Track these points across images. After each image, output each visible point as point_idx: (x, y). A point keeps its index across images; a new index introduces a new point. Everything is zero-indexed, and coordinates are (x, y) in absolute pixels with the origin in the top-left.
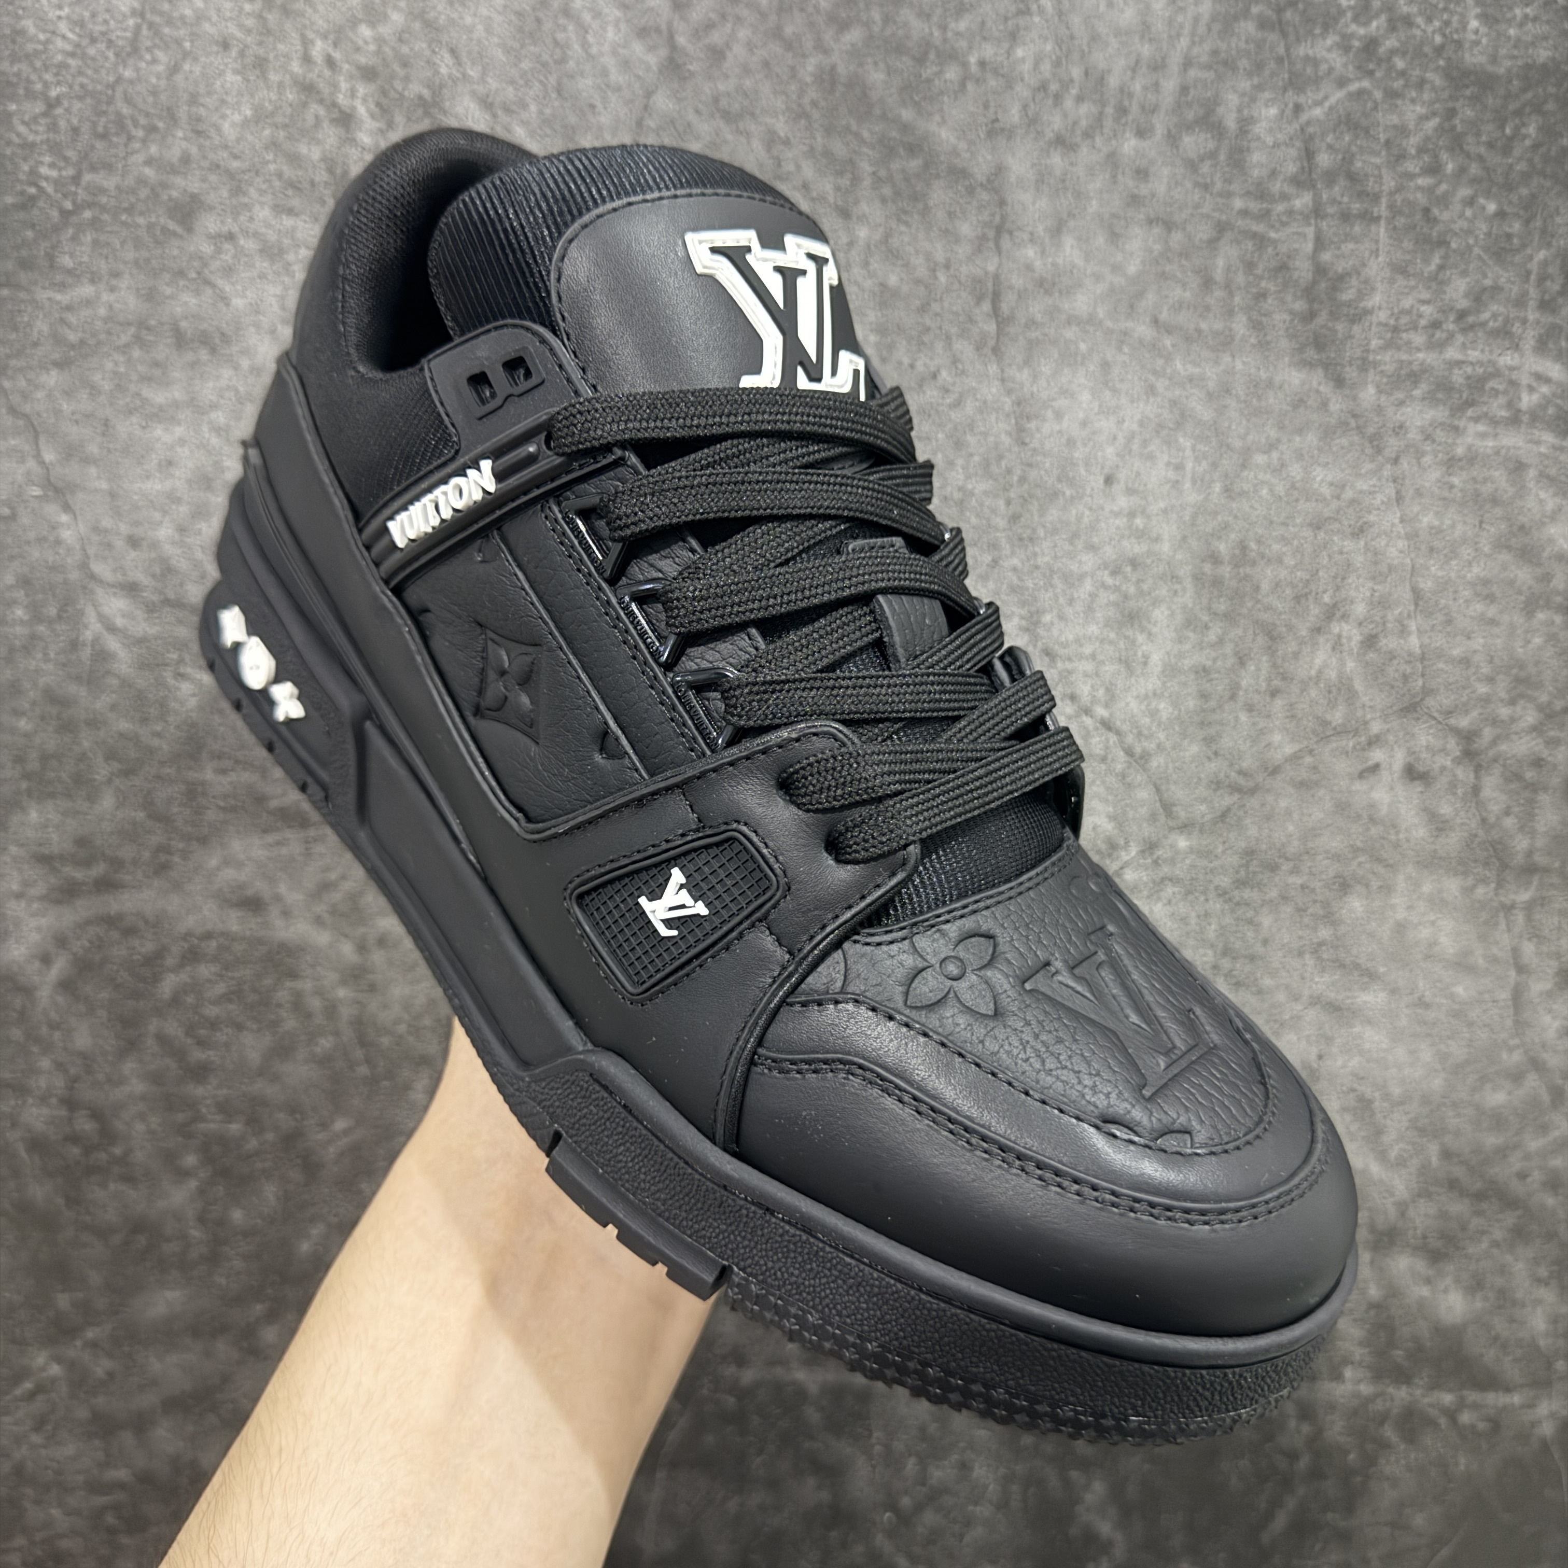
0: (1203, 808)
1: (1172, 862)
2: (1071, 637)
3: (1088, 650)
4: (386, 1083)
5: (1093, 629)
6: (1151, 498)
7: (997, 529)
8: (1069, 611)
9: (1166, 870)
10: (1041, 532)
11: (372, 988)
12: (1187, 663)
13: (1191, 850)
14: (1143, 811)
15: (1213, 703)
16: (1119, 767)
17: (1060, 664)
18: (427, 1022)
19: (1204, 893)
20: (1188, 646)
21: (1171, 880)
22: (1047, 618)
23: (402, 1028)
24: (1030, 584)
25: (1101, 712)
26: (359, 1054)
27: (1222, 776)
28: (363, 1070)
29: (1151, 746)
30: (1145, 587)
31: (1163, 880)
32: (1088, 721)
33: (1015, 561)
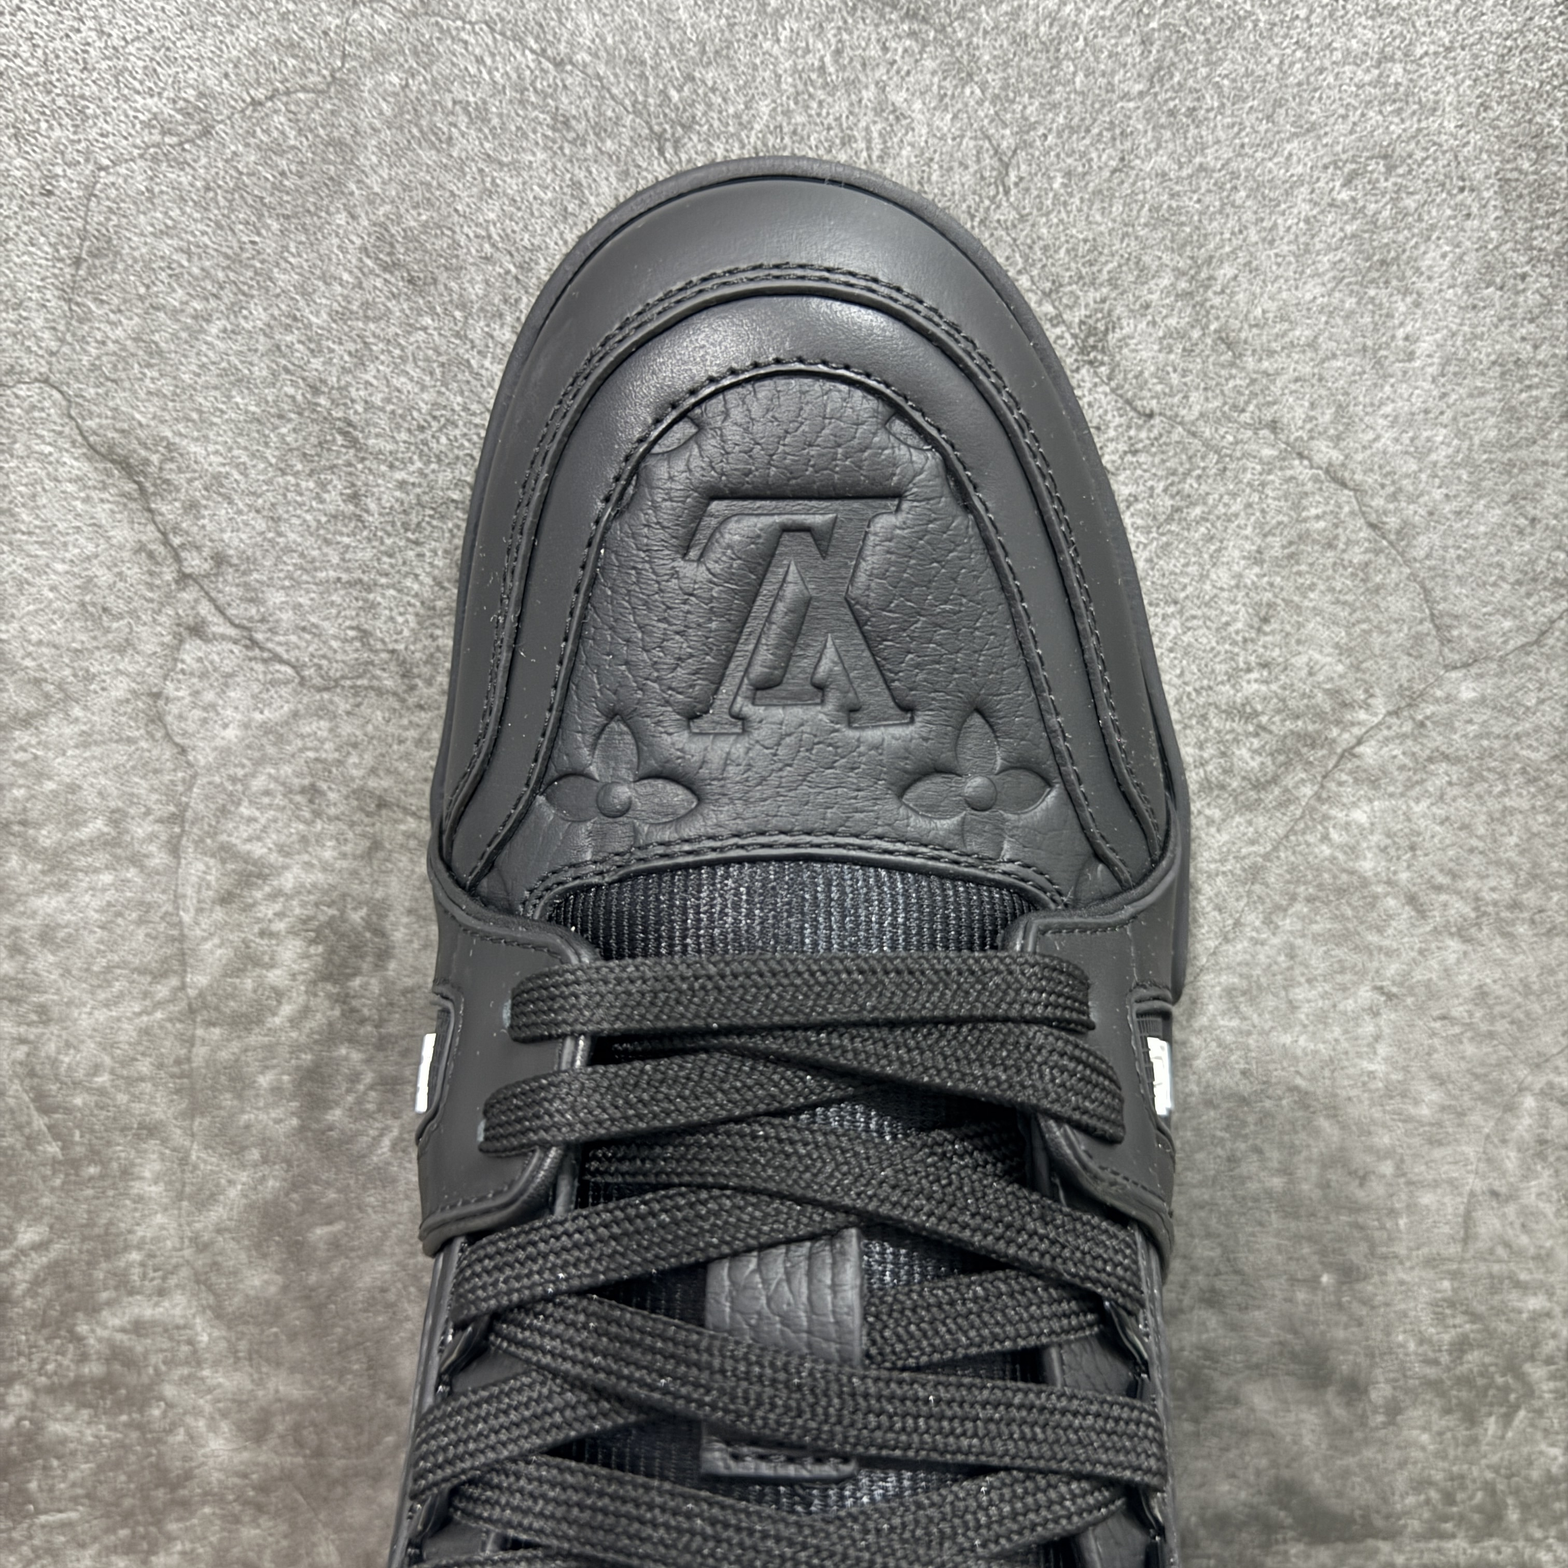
0: (1507, 624)
1: (1448, 724)
2: (1272, 306)
3: (1302, 333)
4: (93, 1170)
5: (1312, 290)
6: (1420, 23)
7: (1126, 96)
8: (1265, 257)
9: (1436, 739)
10: (1211, 100)
11: (44, 1014)
12: (1484, 352)
13: (1482, 701)
14: (1400, 636)
15: (1530, 428)
16: (1357, 556)
17: (1250, 362)
18: (144, 1067)
19: (1503, 776)
20: (1489, 317)
21: (1446, 757)
22: (1227, 271)
23: (103, 1079)
24: (1190, 203)
25: (1324, 451)
26: (40, 1122)
27: (1541, 565)
28: (53, 1149)
29: (1415, 512)
30: (1410, 203)
31: (1430, 760)
32: (1301, 470)
33: (1161, 160)
